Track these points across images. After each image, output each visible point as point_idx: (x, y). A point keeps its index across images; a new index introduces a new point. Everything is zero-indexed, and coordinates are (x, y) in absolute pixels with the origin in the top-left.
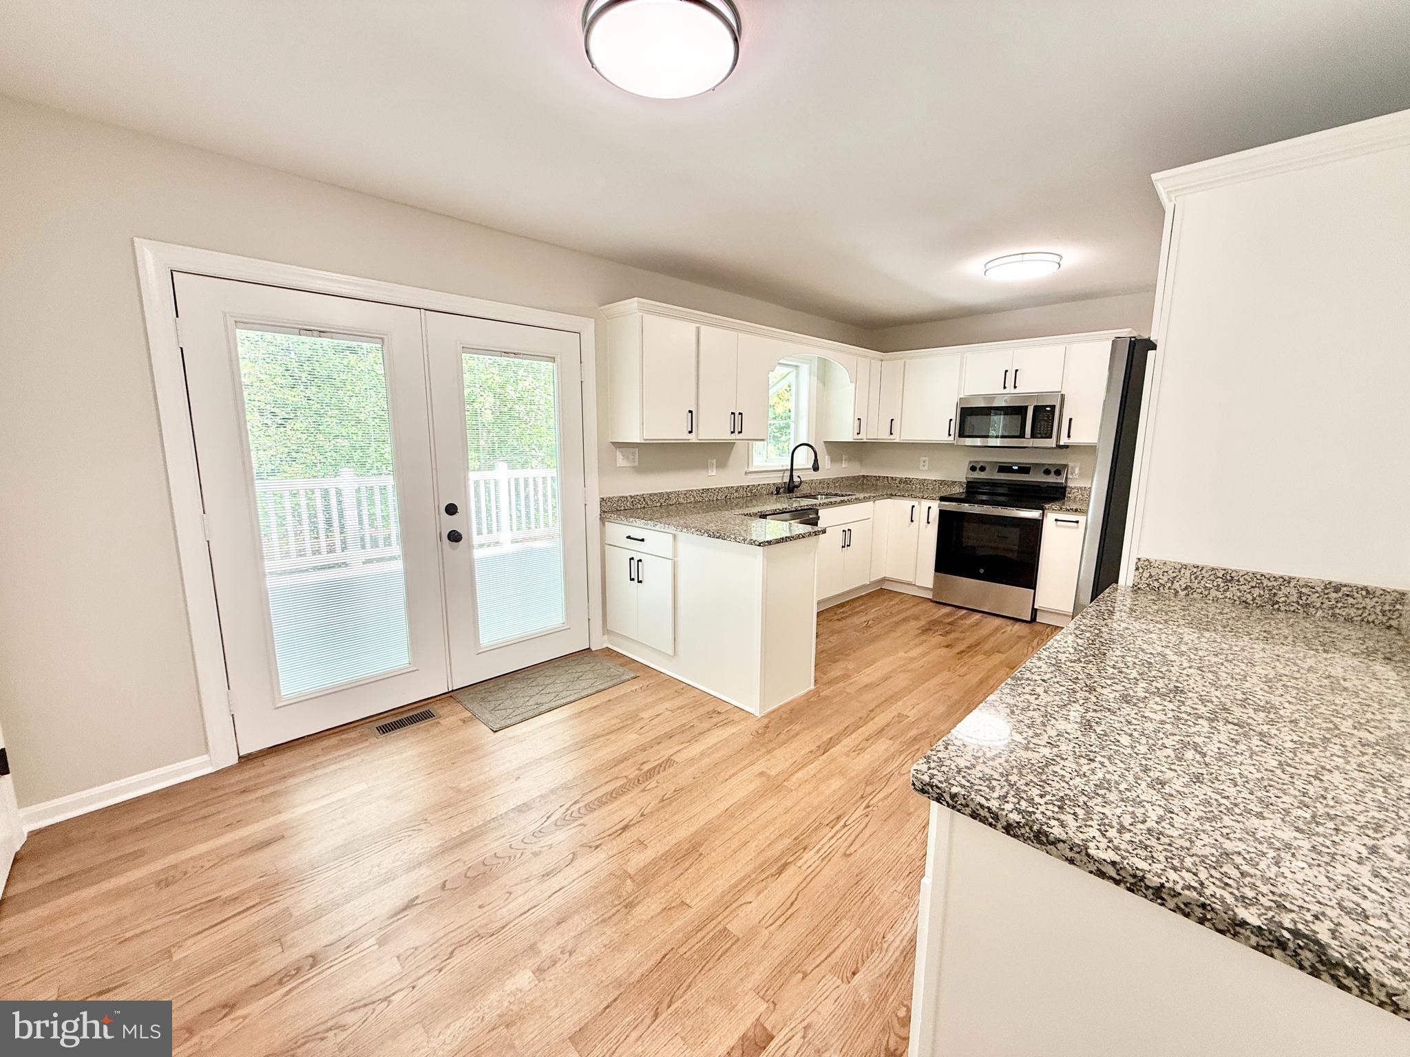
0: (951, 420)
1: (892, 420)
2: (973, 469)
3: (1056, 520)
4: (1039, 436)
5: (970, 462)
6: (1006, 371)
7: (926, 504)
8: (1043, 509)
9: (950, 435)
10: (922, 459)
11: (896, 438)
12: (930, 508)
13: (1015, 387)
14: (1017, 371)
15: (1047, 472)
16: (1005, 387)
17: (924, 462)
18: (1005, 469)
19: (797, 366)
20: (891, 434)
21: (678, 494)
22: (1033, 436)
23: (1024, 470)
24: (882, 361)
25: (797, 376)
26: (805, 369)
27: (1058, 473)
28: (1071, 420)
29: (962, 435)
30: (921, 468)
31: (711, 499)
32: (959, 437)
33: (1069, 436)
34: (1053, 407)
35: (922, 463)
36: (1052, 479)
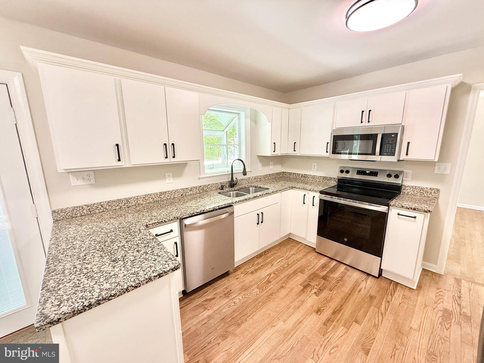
0: (328, 143)
1: (295, 143)
2: (342, 171)
3: (399, 214)
4: (385, 154)
5: (340, 167)
6: (363, 111)
7: (312, 194)
8: (388, 205)
9: (327, 152)
10: (313, 164)
11: (297, 153)
12: (314, 197)
13: (369, 122)
14: (370, 111)
15: (389, 176)
16: (362, 122)
17: (314, 166)
18: (361, 172)
19: (239, 113)
20: (295, 151)
21: (137, 198)
22: (381, 154)
23: (374, 173)
24: (289, 109)
25: (239, 119)
26: (243, 114)
27: (397, 176)
28: (409, 143)
29: (334, 152)
30: (313, 169)
31: (169, 198)
32: (332, 154)
33: (407, 154)
34: (396, 134)
35: (313, 167)
36: (392, 180)
